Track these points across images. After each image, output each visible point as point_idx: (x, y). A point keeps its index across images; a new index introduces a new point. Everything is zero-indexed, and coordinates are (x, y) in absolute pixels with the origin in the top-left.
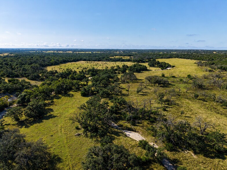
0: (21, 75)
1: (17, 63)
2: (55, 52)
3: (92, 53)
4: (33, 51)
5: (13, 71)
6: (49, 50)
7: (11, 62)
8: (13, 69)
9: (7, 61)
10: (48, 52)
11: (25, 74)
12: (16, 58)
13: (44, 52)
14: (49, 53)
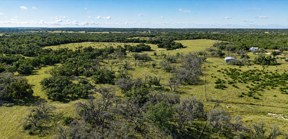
0: (17, 52)
1: (13, 42)
2: (64, 32)
3: (110, 33)
4: (36, 31)
5: (10, 49)
6: (57, 30)
7: (8, 42)
8: (9, 47)
9: (3, 40)
10: (54, 32)
11: (21, 51)
12: (14, 38)
13: (50, 32)
14: (56, 33)
